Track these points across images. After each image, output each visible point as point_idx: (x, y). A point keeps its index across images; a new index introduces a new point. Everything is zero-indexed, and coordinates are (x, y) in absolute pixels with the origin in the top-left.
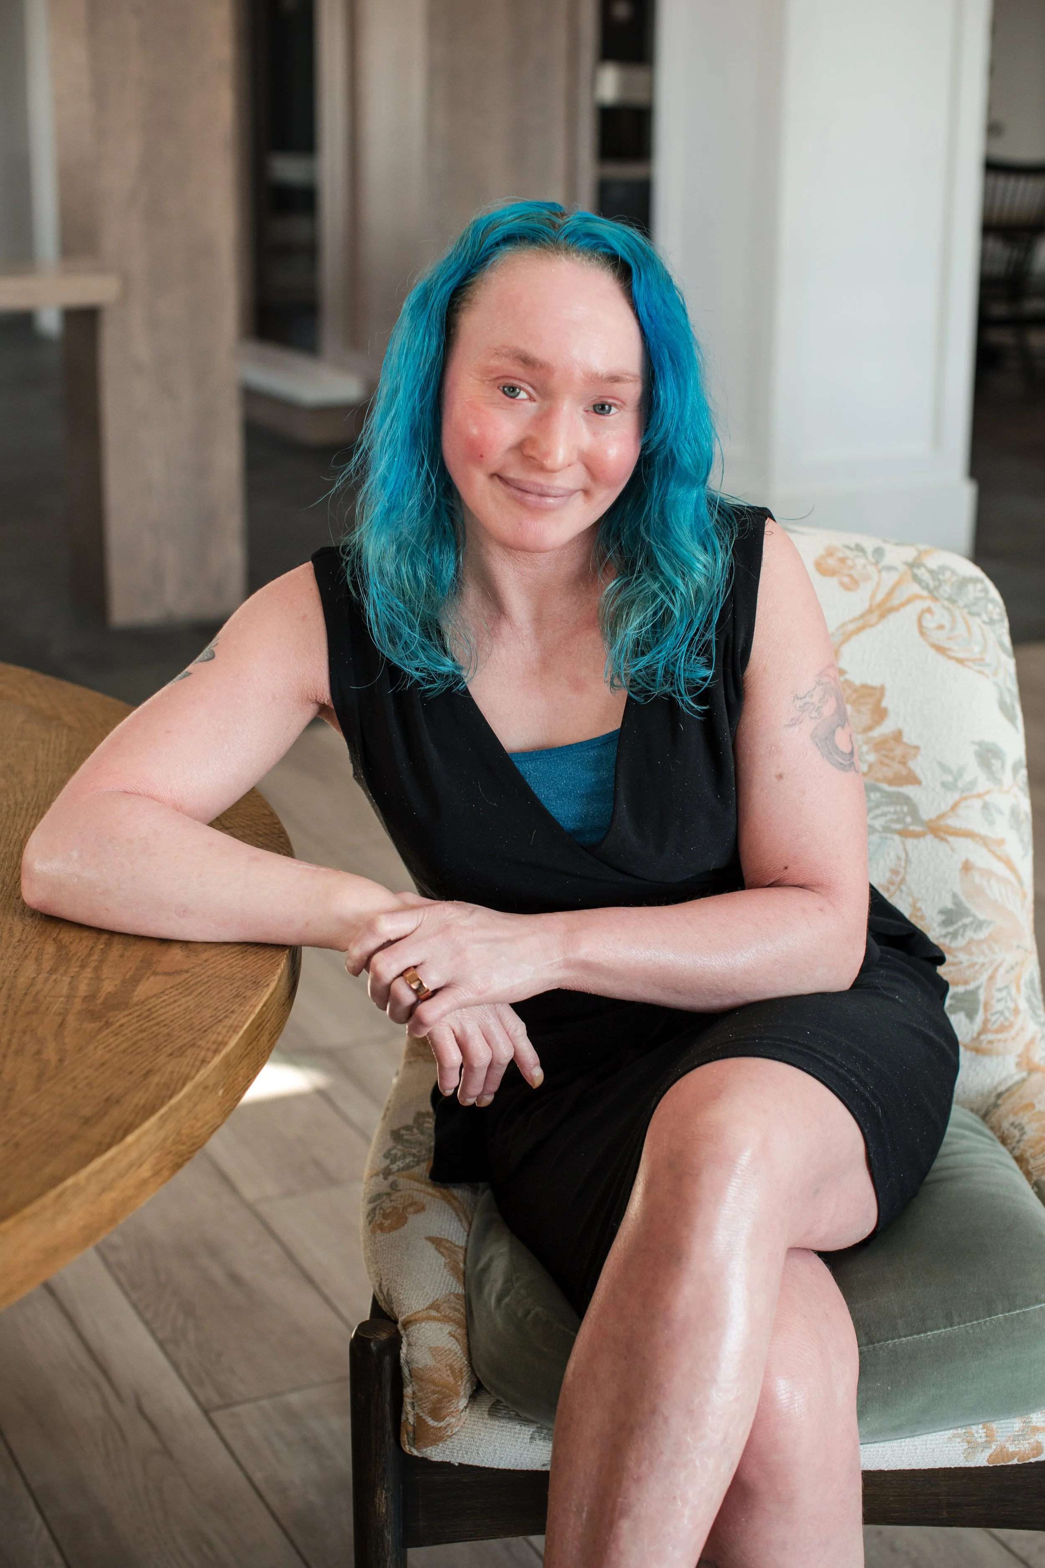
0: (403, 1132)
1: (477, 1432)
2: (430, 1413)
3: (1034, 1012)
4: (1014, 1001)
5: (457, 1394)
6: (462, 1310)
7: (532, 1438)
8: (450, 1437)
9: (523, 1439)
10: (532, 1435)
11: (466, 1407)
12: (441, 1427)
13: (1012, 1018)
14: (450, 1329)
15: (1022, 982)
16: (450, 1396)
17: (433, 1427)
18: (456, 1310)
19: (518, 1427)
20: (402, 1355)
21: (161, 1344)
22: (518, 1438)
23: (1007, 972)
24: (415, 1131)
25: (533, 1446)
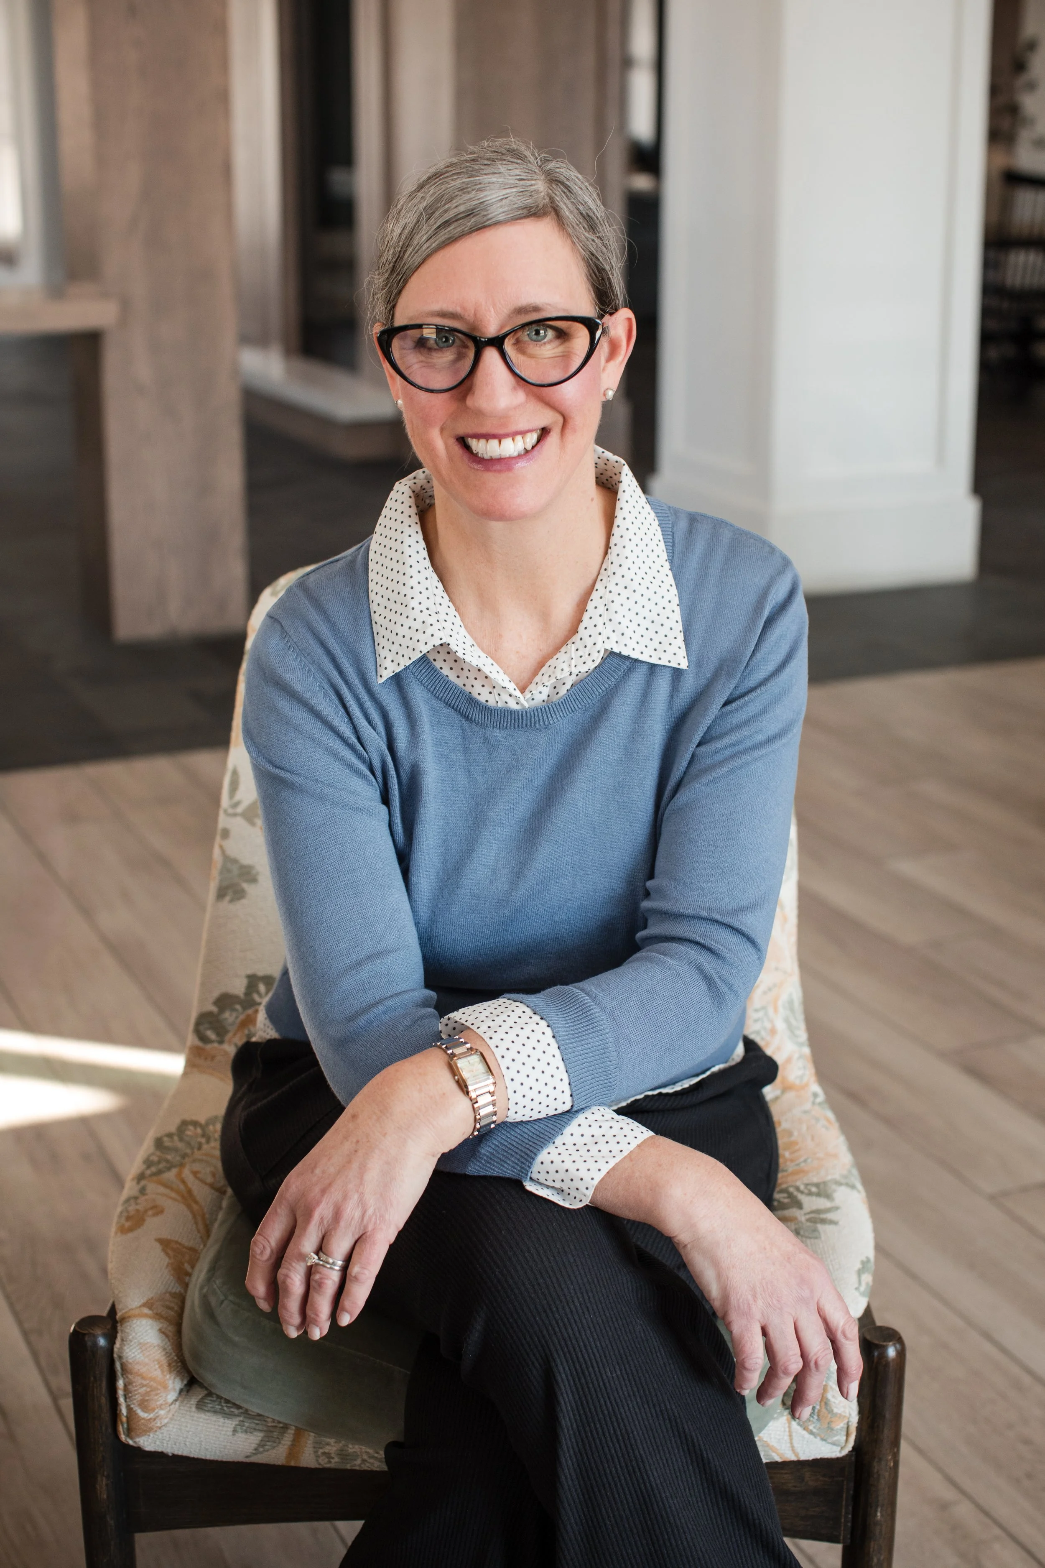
0: (166, 1139)
1: (184, 1424)
2: (139, 1405)
3: (792, 1032)
4: (771, 1021)
5: (165, 1387)
6: (176, 1308)
7: (235, 1431)
8: (160, 1428)
9: (226, 1431)
10: (234, 1428)
11: (176, 1400)
12: (151, 1419)
13: (768, 1038)
14: (161, 1325)
15: (780, 1003)
16: (158, 1389)
17: (143, 1419)
18: (168, 1308)
19: (222, 1420)
20: (115, 1350)
21: (25, 1334)
22: (222, 1430)
23: (765, 993)
24: (176, 1138)
25: (235, 1438)
